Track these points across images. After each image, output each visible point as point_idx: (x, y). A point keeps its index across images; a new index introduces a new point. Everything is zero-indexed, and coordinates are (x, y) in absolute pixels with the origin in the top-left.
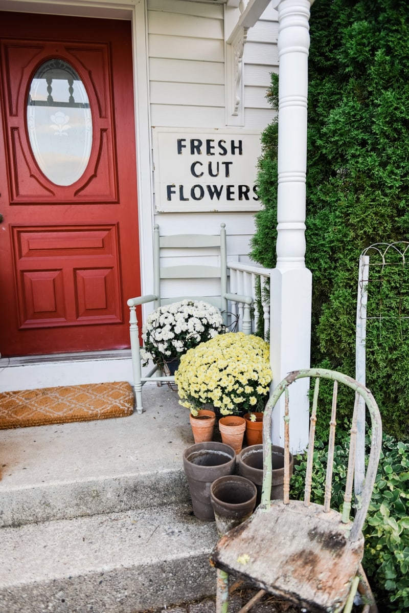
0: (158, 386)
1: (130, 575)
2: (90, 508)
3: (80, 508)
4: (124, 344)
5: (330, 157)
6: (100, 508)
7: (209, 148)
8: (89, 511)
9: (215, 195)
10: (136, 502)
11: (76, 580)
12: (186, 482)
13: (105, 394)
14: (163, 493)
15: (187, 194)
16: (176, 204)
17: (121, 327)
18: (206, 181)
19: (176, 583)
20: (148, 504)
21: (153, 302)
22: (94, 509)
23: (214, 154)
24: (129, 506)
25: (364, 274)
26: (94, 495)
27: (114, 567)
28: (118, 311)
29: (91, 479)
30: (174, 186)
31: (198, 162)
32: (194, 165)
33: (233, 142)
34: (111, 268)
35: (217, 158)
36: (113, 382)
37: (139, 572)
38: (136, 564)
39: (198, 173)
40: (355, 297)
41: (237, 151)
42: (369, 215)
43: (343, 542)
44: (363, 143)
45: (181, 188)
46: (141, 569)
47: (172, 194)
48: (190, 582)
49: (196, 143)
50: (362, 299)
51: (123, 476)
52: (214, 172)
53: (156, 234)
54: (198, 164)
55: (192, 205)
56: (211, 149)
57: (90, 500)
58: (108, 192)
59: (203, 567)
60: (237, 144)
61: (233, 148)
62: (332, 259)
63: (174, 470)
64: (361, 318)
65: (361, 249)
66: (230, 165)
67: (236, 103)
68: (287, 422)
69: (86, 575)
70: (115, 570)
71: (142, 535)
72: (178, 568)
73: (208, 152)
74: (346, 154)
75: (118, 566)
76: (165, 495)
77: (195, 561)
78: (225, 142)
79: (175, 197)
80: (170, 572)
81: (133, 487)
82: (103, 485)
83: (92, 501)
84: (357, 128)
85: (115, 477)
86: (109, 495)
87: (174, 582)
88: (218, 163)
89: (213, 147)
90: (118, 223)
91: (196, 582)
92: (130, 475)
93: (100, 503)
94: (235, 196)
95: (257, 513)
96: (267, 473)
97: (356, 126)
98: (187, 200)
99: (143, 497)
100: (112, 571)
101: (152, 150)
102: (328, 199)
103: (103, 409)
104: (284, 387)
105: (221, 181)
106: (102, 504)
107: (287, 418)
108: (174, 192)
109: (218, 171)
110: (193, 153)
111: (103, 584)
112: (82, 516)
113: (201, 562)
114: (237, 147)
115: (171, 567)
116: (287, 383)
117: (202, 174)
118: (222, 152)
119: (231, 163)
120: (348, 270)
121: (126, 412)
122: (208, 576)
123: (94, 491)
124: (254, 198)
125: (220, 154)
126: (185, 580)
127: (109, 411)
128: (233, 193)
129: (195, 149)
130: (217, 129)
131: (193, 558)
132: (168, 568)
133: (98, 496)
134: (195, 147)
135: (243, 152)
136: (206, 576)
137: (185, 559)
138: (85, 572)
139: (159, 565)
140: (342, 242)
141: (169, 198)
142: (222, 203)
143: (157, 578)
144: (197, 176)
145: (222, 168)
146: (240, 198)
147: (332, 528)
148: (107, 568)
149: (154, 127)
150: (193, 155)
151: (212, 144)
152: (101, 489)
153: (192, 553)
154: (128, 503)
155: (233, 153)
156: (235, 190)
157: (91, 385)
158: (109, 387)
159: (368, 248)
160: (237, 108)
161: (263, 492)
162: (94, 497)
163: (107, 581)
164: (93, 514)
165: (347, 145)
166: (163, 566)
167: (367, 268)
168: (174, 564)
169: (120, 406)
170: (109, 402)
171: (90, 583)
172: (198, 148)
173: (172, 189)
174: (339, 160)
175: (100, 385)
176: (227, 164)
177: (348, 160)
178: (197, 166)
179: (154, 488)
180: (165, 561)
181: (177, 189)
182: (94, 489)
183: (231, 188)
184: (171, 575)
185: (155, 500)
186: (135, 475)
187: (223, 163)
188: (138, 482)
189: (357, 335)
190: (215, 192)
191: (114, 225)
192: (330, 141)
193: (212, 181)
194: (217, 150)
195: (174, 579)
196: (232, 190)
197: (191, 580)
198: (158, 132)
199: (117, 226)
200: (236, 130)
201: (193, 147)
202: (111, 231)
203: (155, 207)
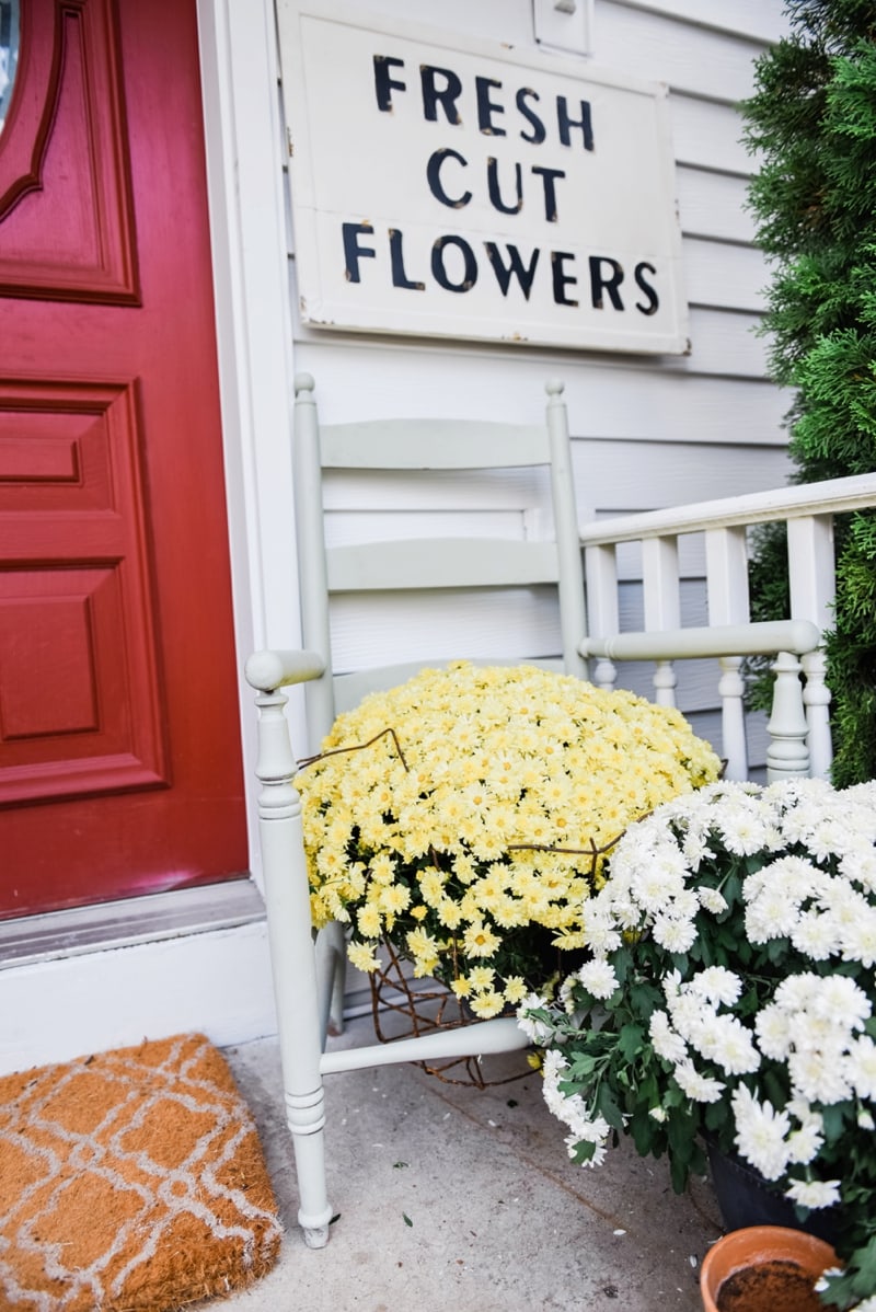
4: (174, 869)
7: (485, 108)
9: (514, 278)
13: (111, 1130)
15: (417, 265)
16: (377, 300)
17: (158, 802)
18: (480, 225)
21: (301, 685)
23: (499, 132)
28: (146, 731)
30: (369, 230)
31: (450, 153)
32: (436, 161)
33: (561, 103)
34: (112, 563)
35: (513, 151)
36: (137, 1042)
39: (454, 194)
41: (576, 134)
45: (396, 239)
47: (362, 261)
49: (441, 84)
52: (509, 199)
53: (306, 410)
54: (449, 162)
55: (433, 311)
56: (494, 115)
58: (92, 258)
60: (575, 114)
61: (564, 123)
66: (557, 181)
73: (485, 123)
78: (536, 97)
79: (376, 269)
88: (518, 167)
89: (500, 109)
90: (137, 383)
94: (580, 291)
98: (419, 286)
101: (280, 82)
103: (118, 1260)
105: (528, 233)
108: (371, 253)
109: (520, 195)
110: (430, 114)
114: (575, 124)
117: (467, 198)
118: (531, 132)
119: (561, 174)
121: (247, 1259)
124: (639, 306)
125: (523, 135)
127: (155, 1275)
128: (573, 281)
129: (439, 104)
130: (511, 47)
134: (439, 95)
135: (596, 140)
141: (353, 274)
144: (451, 204)
145: (534, 185)
146: (597, 301)
150: (432, 124)
151: (494, 95)
155: (565, 140)
156: (577, 269)
157: (34, 1074)
158: (124, 1079)
169: (211, 1220)
170: (143, 1192)
172: (448, 100)
173: (363, 240)
175: (79, 1070)
176: (549, 176)
178: (449, 166)
181: (379, 242)
183: (566, 263)
187: (536, 170)
190: (514, 271)
191: (121, 387)
193: (503, 231)
194: (512, 120)
196: (568, 268)
198: (301, 14)
199: (131, 390)
200: (570, 64)
201: (429, 95)
202: (110, 410)
203: (298, 303)
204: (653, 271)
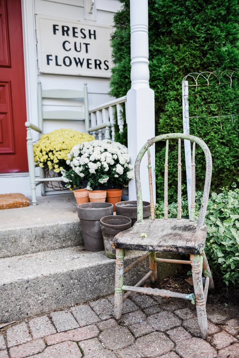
0: (43, 195)
1: (48, 282)
2: (10, 251)
3: (3, 251)
5: (161, 23)
6: (17, 251)
7: (74, 33)
8: (9, 254)
9: (79, 64)
10: (44, 246)
11: (9, 286)
12: (78, 231)
14: (62, 239)
15: (60, 62)
16: (52, 68)
17: (13, 157)
18: (73, 54)
19: (80, 287)
20: (52, 248)
22: (12, 252)
23: (77, 37)
24: (39, 249)
25: (185, 92)
26: (13, 241)
27: (36, 276)
28: (11, 144)
29: (10, 229)
30: (51, 56)
31: (67, 41)
32: (64, 43)
33: (90, 31)
34: (5, 113)
35: (79, 40)
37: (54, 279)
38: (52, 273)
39: (67, 48)
40: (181, 105)
41: (92, 37)
42: (187, 55)
43: (194, 228)
44: (181, 14)
45: (56, 57)
46: (56, 277)
47: (50, 61)
48: (90, 286)
49: (66, 29)
50: (186, 107)
51: (34, 226)
52: (78, 49)
53: (39, 87)
54: (67, 43)
55: (63, 70)
57: (10, 245)
58: (2, 59)
59: (98, 274)
60: (92, 32)
61: (90, 34)
62: (165, 84)
63: (69, 222)
64: (185, 117)
65: (183, 77)
66: (88, 46)
67: (91, 4)
68: (150, 169)
69: (16, 283)
70: (37, 278)
71: (52, 260)
72: (81, 276)
73: (74, 35)
74: (170, 21)
75: (39, 275)
76: (64, 240)
77: (92, 270)
78: (84, 30)
79: (52, 63)
80: (76, 279)
81: (41, 234)
82: (19, 233)
83: (11, 245)
84: (176, 4)
85: (28, 227)
86: (24, 241)
87: (79, 286)
88: (80, 43)
89: (77, 33)
90: (10, 82)
91: (93, 286)
92: (39, 226)
93: (17, 248)
94: (93, 66)
95: (136, 225)
96: (140, 201)
97: (176, 3)
98: (60, 65)
99: (49, 242)
100: (35, 279)
101: (36, 30)
102: (161, 48)
103: (7, 202)
104: (146, 147)
105: (82, 55)
106: (19, 247)
107: (150, 166)
108: (51, 60)
109: (81, 48)
110: (63, 34)
111: (28, 288)
112: (4, 257)
113: (96, 271)
114: (92, 35)
115: (76, 275)
116: (148, 145)
117: (70, 49)
118: (83, 36)
119: (89, 44)
120: (176, 90)
121: (24, 204)
122: (101, 282)
123: (13, 238)
124: (105, 69)
125: (82, 37)
126: (86, 285)
127: (12, 204)
129: (65, 33)
130: (79, 21)
131: (91, 268)
132: (74, 276)
133: (15, 242)
134: (65, 31)
135: (96, 38)
136: (100, 281)
137: (86, 269)
138: (15, 280)
139: (68, 273)
140: (171, 72)
141: (48, 64)
142: (83, 71)
143: (67, 283)
144: (67, 50)
145: (84, 47)
146: (96, 68)
147: (185, 224)
148: (31, 277)
149: (37, 15)
150: (63, 36)
151: (76, 30)
152: (18, 236)
153: (91, 265)
154: (37, 246)
155: (90, 37)
156: (92, 62)
159: (187, 76)
160: (92, 8)
161: (138, 213)
162: (13, 243)
163: (31, 287)
164: (11, 255)
165: (171, 14)
166: (71, 274)
167: (187, 88)
168: (78, 273)
171: (18, 288)
172: (67, 31)
173: (50, 58)
174: (166, 25)
176: (86, 45)
177: (172, 24)
178: (67, 44)
179: (56, 236)
180: (72, 271)
181: (53, 58)
182: (13, 236)
183: (90, 61)
184: (76, 281)
185: (57, 244)
186: (42, 225)
187: (84, 44)
188: (45, 231)
189: (184, 127)
190: (79, 62)
192: (160, 12)
193: (77, 55)
194: (79, 35)
195: (79, 284)
197: (90, 285)
198: (40, 18)
199: (9, 83)
200: (92, 23)
201: (63, 31)
202: (5, 86)
203: (38, 69)
204: (108, 62)
